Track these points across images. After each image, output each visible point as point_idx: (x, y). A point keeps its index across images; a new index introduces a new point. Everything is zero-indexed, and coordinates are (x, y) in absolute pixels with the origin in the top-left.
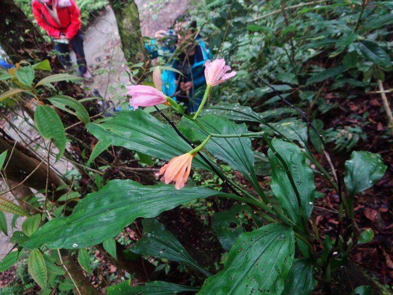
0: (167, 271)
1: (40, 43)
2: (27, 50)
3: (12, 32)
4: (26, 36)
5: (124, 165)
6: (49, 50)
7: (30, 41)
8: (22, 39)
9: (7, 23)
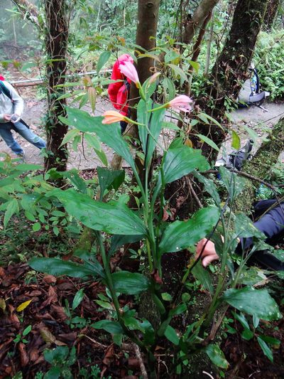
0: (132, 257)
1: (241, 69)
2: (228, 66)
3: (234, 49)
4: (238, 58)
5: (191, 182)
6: (241, 78)
7: (237, 63)
8: (233, 57)
9: (237, 42)
